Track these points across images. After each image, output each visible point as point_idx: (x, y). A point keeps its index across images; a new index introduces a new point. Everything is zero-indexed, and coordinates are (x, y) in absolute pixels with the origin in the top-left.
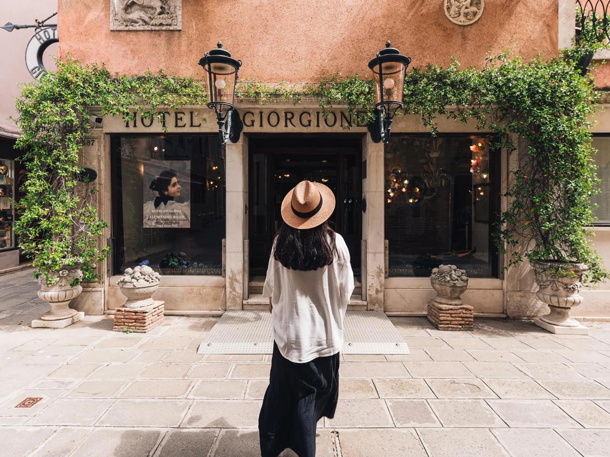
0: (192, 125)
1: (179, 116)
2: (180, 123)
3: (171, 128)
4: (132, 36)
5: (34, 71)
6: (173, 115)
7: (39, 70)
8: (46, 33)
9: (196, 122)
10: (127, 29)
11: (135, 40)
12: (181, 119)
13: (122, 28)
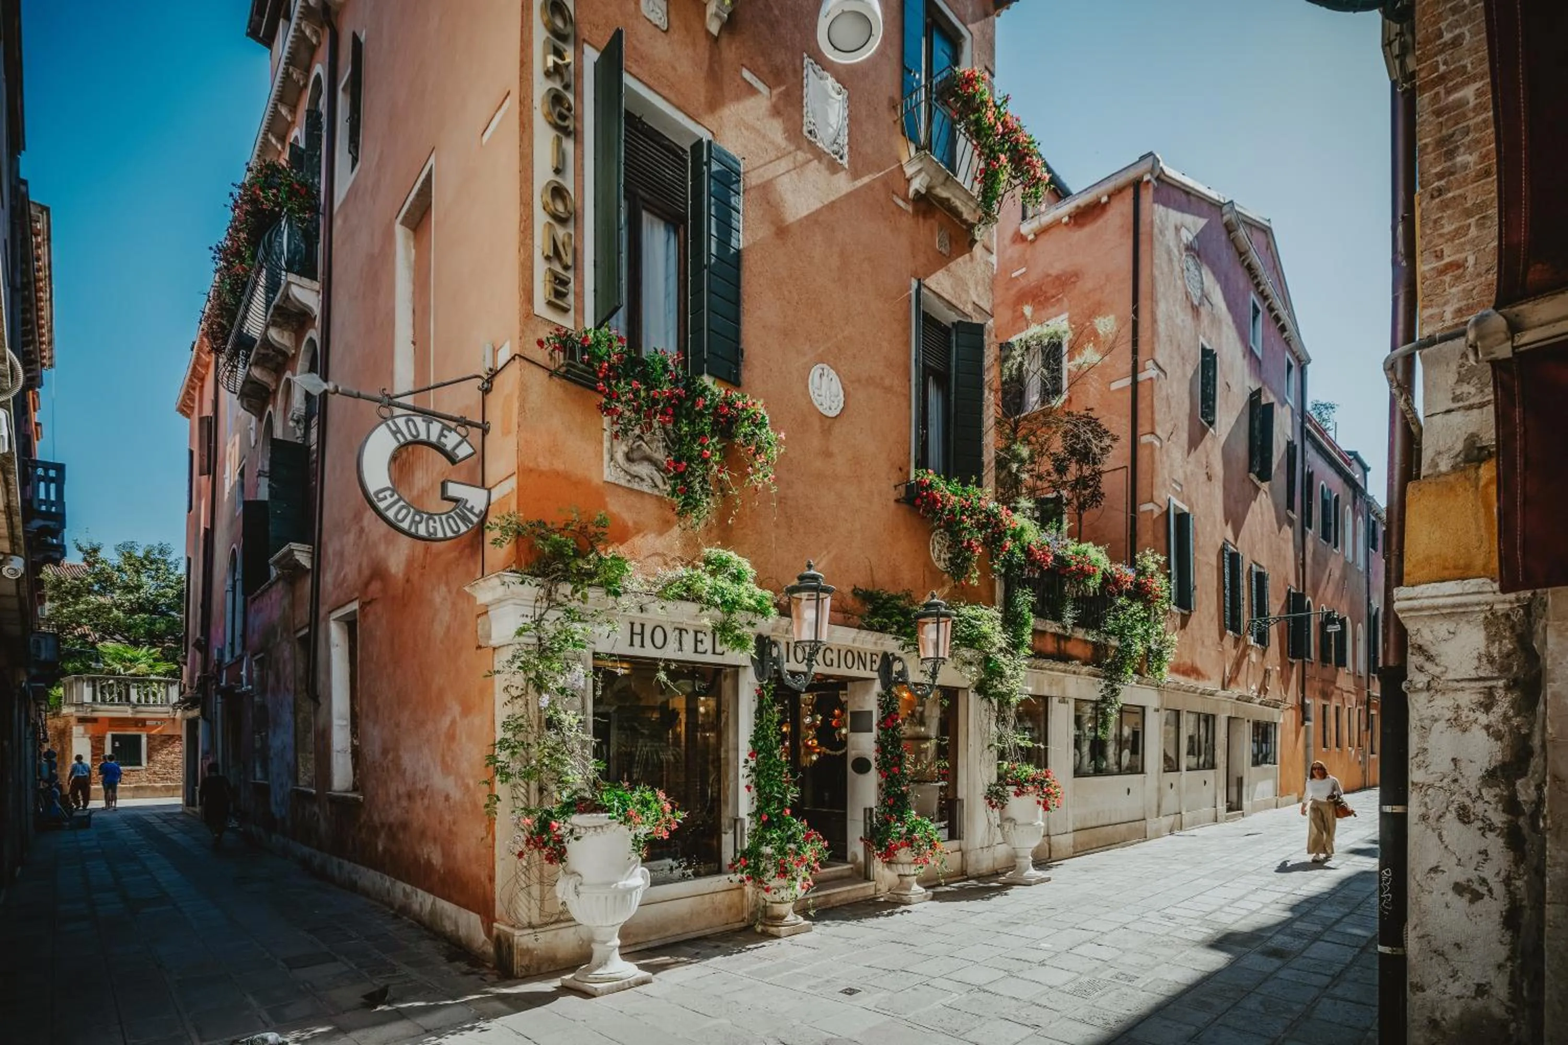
0: (714, 653)
1: (700, 636)
2: (701, 648)
3: (688, 654)
4: (633, 499)
5: (381, 496)
6: (692, 633)
7: (392, 496)
8: (410, 423)
9: (719, 649)
10: (630, 485)
11: (638, 505)
12: (701, 641)
13: (623, 482)
